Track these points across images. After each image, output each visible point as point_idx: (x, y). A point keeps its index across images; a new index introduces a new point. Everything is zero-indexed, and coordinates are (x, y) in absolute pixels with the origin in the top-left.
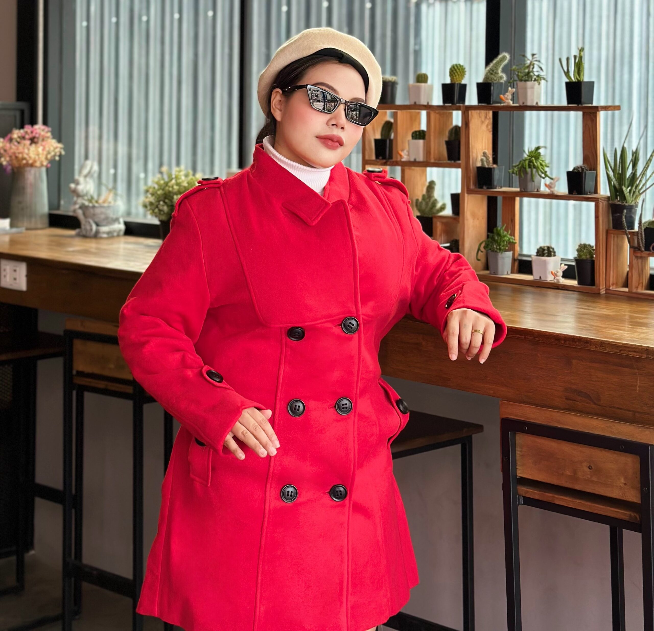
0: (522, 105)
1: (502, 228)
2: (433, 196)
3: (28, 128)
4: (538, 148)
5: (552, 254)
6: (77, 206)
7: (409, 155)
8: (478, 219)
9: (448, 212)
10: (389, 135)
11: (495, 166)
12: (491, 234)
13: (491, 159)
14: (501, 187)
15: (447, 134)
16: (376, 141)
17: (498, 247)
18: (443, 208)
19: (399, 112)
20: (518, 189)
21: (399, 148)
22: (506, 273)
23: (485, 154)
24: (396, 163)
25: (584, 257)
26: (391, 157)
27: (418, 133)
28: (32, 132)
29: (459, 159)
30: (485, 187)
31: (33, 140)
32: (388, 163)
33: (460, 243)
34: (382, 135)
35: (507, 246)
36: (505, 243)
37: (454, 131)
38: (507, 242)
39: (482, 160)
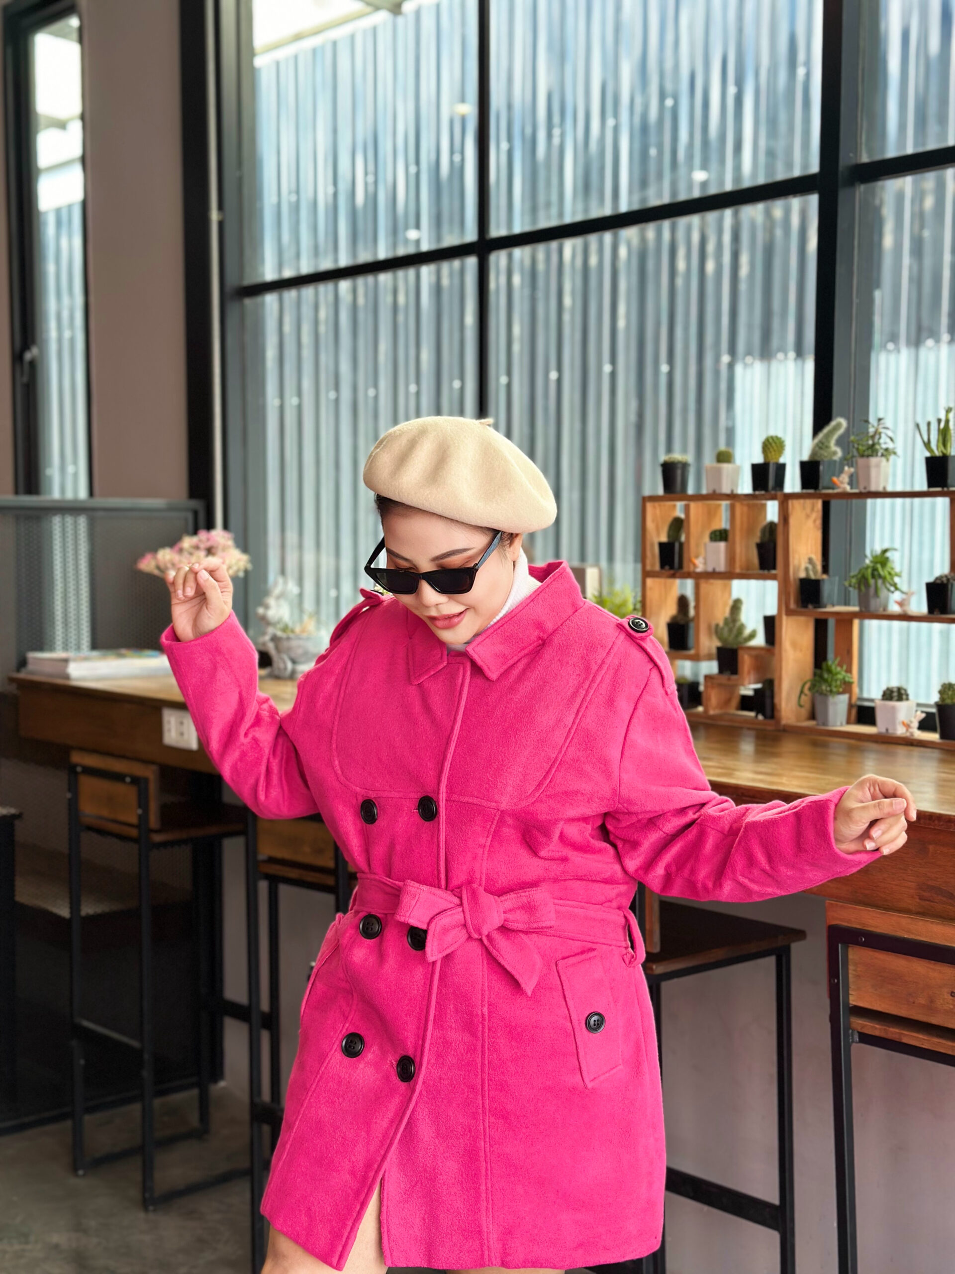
0: (863, 491)
1: (833, 662)
2: (739, 620)
3: (203, 535)
4: (885, 551)
5: (904, 697)
6: (267, 638)
7: (705, 563)
8: (801, 650)
9: (759, 640)
10: (678, 537)
11: (825, 577)
12: (818, 671)
13: (819, 567)
14: (833, 605)
15: (758, 534)
16: (661, 545)
17: (828, 689)
18: (753, 635)
19: (693, 505)
20: (856, 609)
21: (692, 554)
22: (839, 723)
23: (810, 561)
24: (688, 575)
25: (948, 701)
26: (681, 566)
27: (718, 533)
28: (208, 540)
29: (774, 568)
30: (810, 606)
31: (210, 551)
32: (678, 575)
33: (776, 683)
34: (669, 536)
35: (840, 686)
36: (838, 683)
37: (767, 530)
38: (841, 682)
39: (807, 569)
